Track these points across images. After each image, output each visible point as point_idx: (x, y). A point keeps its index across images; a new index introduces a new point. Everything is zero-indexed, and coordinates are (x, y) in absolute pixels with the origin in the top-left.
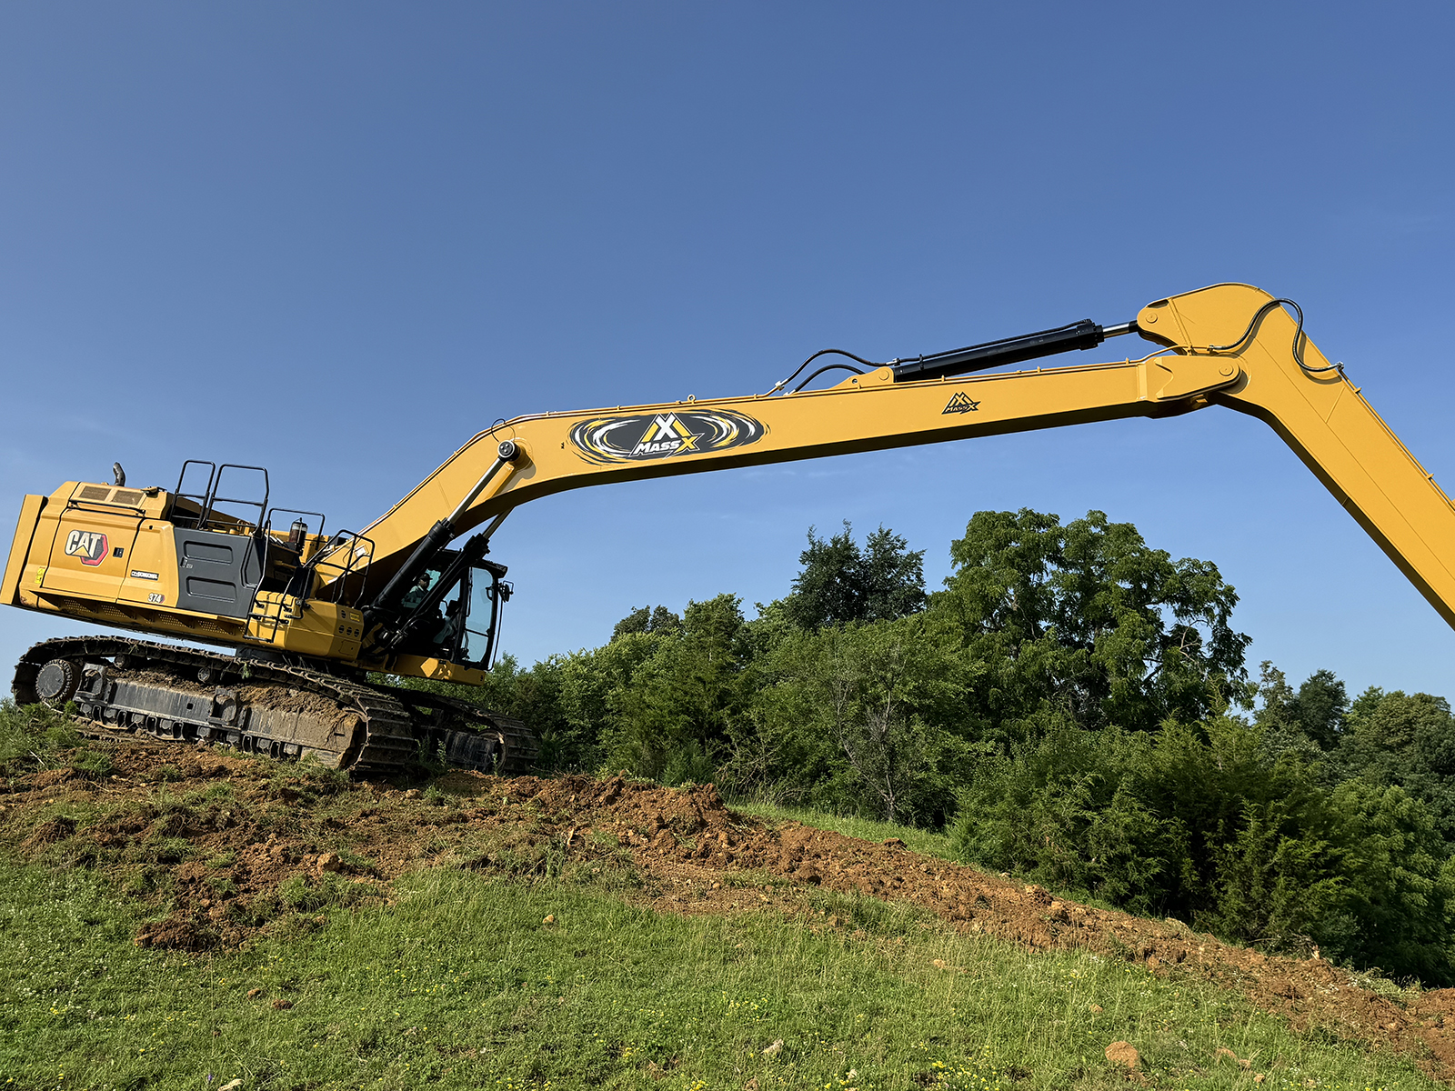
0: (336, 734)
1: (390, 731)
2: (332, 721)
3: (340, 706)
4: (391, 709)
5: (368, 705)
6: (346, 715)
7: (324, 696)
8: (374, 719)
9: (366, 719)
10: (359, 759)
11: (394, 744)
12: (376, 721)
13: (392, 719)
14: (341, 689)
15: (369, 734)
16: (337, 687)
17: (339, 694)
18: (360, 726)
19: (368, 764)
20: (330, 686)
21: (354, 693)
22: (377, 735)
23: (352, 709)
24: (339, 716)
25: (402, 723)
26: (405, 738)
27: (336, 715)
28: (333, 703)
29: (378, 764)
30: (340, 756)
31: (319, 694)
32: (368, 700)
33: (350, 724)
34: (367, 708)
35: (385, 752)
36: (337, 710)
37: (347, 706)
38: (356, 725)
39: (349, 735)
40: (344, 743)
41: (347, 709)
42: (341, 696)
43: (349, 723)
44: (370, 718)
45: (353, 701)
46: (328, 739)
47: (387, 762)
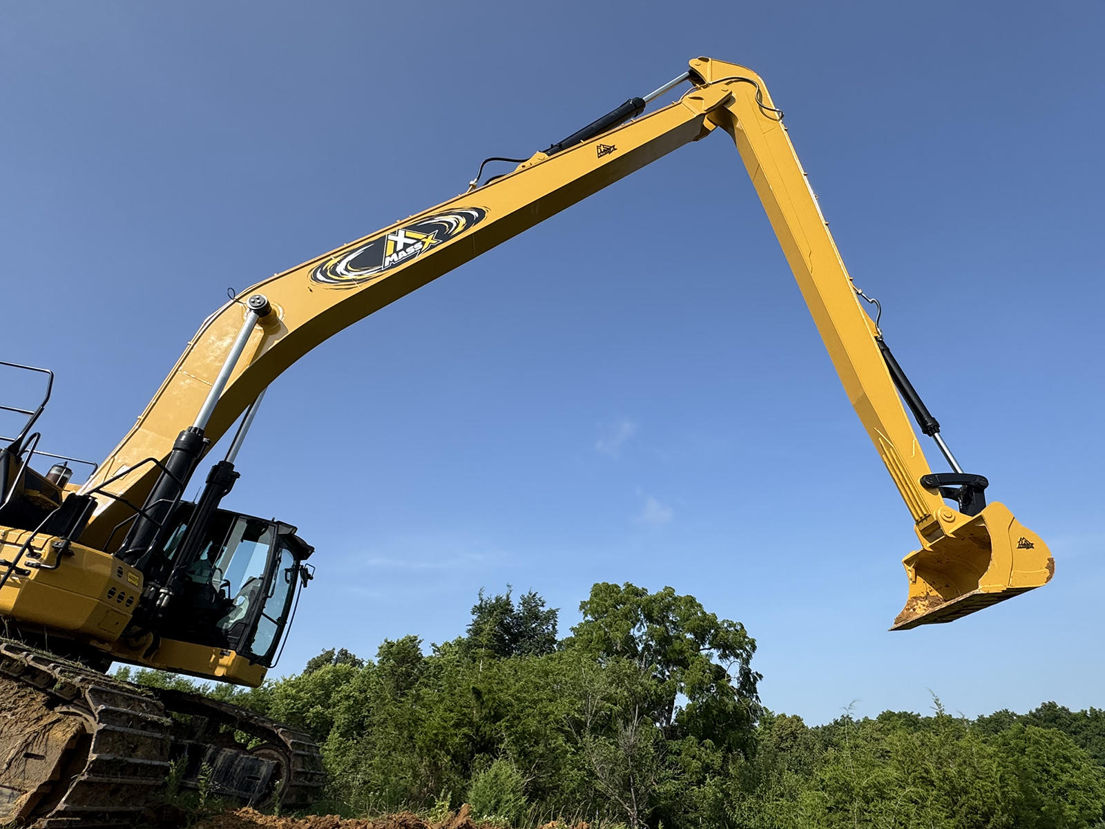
0: (28, 756)
1: (134, 750)
2: (28, 730)
3: (51, 704)
4: (143, 711)
5: (105, 702)
6: (58, 720)
7: (28, 685)
8: (110, 727)
9: (94, 726)
10: (61, 806)
11: (134, 774)
12: (113, 732)
13: (144, 728)
14: (61, 672)
15: (93, 757)
16: (54, 668)
17: (56, 680)
18: (81, 740)
19: (75, 814)
20: (42, 668)
21: (83, 680)
22: (108, 757)
23: (72, 710)
24: (44, 722)
25: (158, 735)
26: (157, 763)
27: (39, 719)
28: (41, 697)
29: (98, 812)
30: (24, 799)
31: (17, 680)
32: (107, 693)
33: (61, 736)
34: (102, 707)
35: (116, 790)
36: (44, 711)
37: (65, 703)
38: (73, 738)
39: (54, 757)
40: (40, 772)
41: (65, 709)
42: (57, 686)
43: (59, 735)
44: (102, 726)
45: (78, 694)
46: (9, 764)
47: (116, 808)
